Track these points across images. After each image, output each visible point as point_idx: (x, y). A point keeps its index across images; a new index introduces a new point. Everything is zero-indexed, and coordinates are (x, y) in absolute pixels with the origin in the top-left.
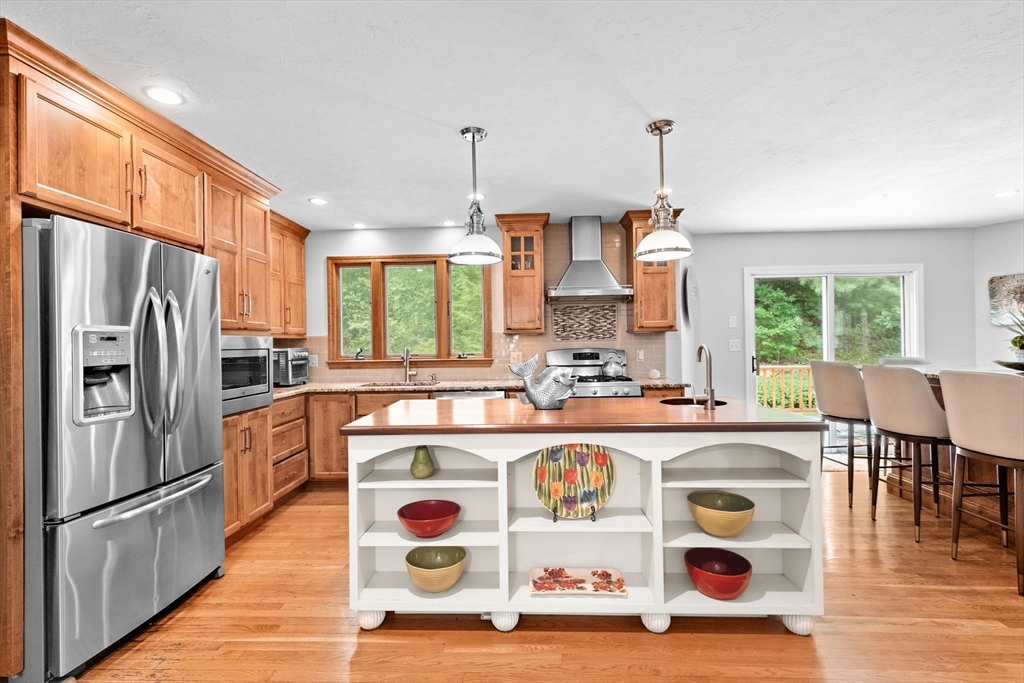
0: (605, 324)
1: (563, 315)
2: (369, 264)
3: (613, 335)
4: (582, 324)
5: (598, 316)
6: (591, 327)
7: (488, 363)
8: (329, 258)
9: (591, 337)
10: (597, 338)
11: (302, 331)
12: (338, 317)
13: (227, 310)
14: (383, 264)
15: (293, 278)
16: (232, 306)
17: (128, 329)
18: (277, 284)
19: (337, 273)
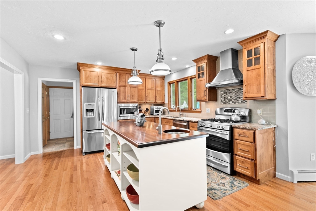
0: (241, 96)
1: (224, 93)
2: (174, 83)
3: (246, 102)
4: (232, 97)
5: (239, 93)
6: (235, 98)
7: (200, 112)
8: (168, 82)
9: (235, 102)
10: (238, 103)
11: (162, 102)
12: (170, 98)
13: (123, 99)
14: (178, 82)
15: (159, 89)
16: (125, 98)
17: (93, 103)
18: (153, 91)
19: (170, 86)
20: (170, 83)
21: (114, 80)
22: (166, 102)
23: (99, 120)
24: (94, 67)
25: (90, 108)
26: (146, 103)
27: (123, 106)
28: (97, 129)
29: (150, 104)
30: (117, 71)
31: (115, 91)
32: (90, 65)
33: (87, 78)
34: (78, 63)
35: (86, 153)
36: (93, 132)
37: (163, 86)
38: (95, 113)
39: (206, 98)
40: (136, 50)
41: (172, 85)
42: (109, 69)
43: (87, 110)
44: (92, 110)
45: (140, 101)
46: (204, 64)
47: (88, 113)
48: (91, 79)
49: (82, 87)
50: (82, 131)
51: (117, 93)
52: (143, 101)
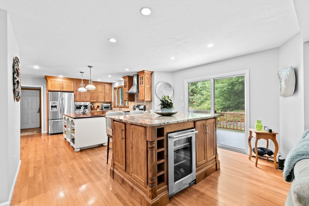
1: (137, 97)
3: (144, 102)
7: (128, 107)
11: (110, 101)
12: (115, 98)
13: (79, 99)
14: (119, 88)
15: (107, 92)
16: (80, 98)
17: (57, 102)
18: (102, 93)
19: (115, 90)
20: (115, 89)
21: (72, 86)
22: (113, 101)
23: (61, 113)
24: (57, 78)
25: (54, 105)
26: (98, 102)
27: (78, 104)
28: (60, 118)
29: (101, 102)
30: (74, 81)
31: (73, 94)
32: (54, 77)
33: (52, 85)
34: (45, 76)
35: (51, 134)
36: (56, 121)
37: (110, 90)
38: (58, 108)
39: (127, 99)
40: (83, 73)
41: (116, 89)
42: (68, 79)
43: (52, 107)
44: (56, 106)
45: (91, 101)
46: (127, 79)
47: (53, 108)
48: (55, 86)
49: (49, 91)
50: (48, 120)
51: (74, 95)
52: (95, 101)
